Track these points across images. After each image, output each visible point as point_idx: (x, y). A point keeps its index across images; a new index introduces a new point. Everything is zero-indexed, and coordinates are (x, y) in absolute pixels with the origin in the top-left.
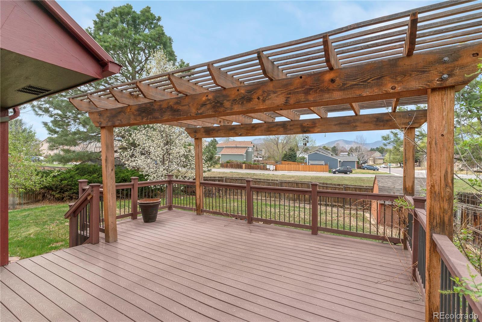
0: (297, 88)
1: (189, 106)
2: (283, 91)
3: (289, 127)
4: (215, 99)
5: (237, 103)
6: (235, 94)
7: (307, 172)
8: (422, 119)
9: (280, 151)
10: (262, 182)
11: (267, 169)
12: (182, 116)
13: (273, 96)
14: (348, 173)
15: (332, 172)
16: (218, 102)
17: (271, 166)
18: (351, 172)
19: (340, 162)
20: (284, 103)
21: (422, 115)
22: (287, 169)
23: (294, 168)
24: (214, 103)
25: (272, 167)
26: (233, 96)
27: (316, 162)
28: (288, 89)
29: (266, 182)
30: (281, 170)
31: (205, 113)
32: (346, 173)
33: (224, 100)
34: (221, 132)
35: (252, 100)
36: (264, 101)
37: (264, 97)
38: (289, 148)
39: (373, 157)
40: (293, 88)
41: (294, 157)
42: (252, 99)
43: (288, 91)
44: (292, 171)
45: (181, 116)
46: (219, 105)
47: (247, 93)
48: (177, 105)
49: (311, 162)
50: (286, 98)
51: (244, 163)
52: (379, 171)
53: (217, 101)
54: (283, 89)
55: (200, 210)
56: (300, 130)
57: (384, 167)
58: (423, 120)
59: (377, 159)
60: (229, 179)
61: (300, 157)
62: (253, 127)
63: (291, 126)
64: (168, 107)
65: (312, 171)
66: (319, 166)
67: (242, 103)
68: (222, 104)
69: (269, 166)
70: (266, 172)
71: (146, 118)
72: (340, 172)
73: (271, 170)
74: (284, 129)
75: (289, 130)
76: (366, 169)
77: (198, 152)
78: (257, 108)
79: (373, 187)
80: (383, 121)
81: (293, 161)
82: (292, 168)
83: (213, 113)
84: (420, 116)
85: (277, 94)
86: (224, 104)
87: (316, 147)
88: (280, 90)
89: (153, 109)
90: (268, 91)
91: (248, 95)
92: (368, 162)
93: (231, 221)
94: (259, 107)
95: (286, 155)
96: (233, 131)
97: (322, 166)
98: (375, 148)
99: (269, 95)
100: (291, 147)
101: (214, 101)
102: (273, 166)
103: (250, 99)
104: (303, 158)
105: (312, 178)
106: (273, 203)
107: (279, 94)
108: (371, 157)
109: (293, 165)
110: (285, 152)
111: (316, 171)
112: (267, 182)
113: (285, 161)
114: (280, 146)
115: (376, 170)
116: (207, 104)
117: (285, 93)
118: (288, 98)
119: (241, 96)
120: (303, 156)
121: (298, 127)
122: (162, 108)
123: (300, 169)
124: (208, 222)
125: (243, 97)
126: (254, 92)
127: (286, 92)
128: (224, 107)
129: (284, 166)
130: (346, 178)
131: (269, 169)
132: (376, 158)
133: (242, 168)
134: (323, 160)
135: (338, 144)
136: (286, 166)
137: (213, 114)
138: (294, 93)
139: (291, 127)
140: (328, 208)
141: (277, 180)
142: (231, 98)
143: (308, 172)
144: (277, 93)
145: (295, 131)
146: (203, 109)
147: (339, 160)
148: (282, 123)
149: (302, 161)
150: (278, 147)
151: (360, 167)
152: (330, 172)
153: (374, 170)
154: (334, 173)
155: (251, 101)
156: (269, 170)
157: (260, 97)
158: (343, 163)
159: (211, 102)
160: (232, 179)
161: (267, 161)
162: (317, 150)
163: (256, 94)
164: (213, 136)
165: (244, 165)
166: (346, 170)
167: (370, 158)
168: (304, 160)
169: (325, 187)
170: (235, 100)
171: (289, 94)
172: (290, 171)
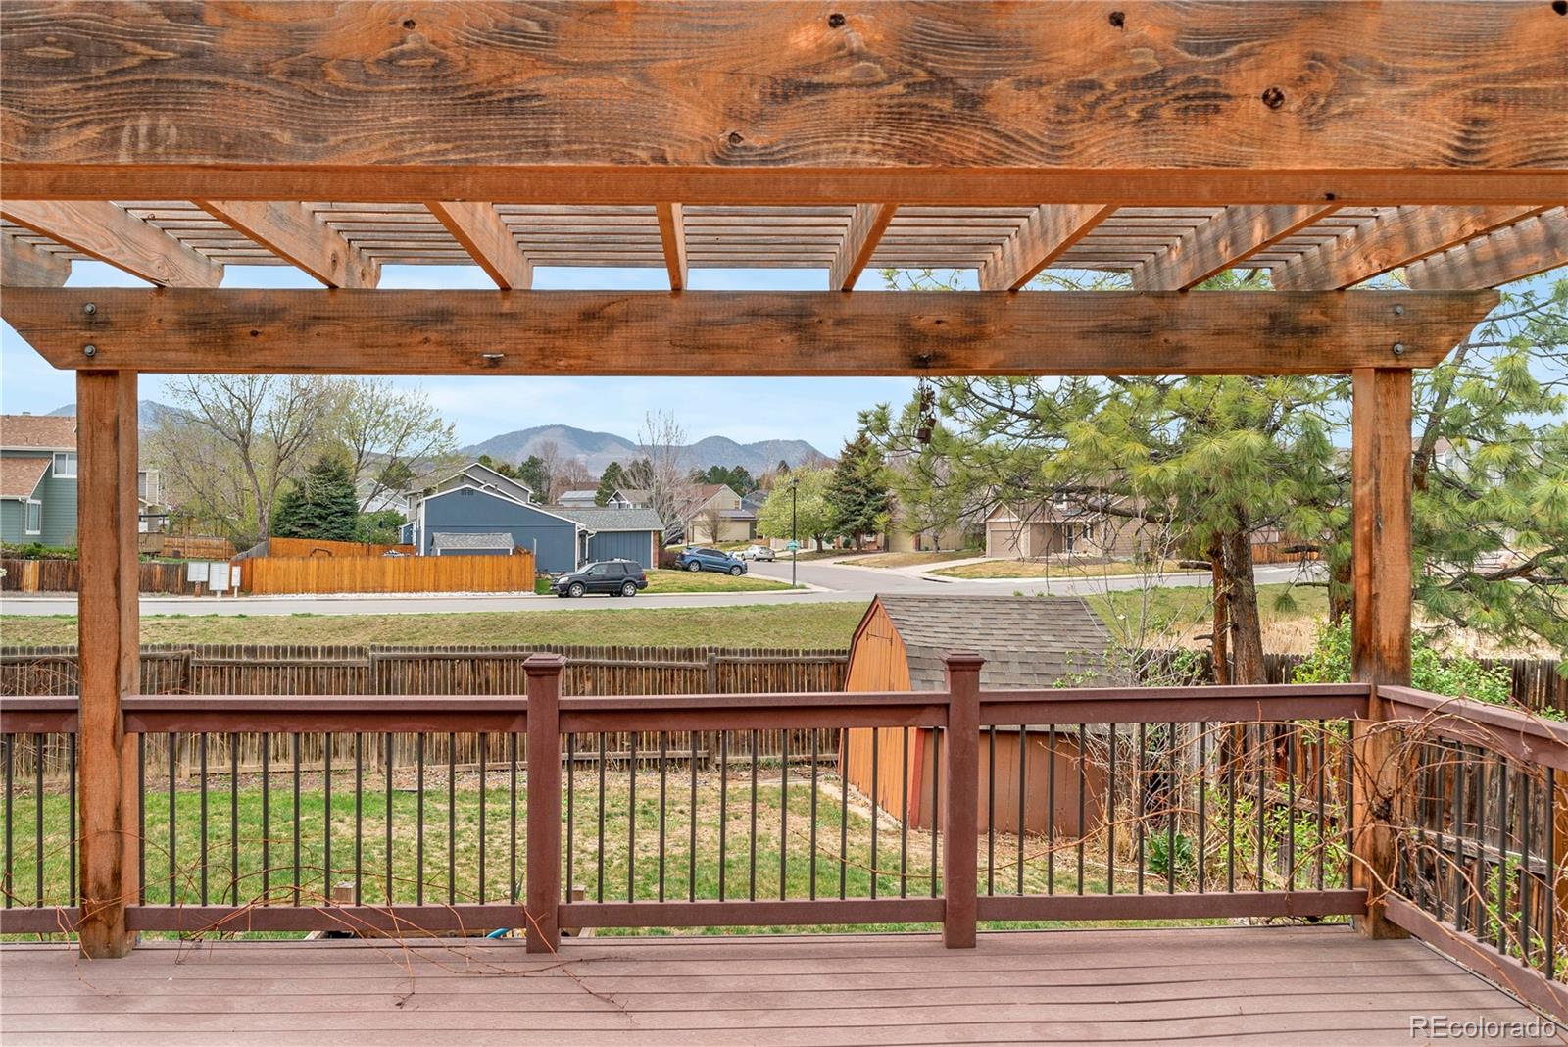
0: (1535, 73)
1: (645, 79)
2: (1445, 78)
3: (828, 331)
4: (916, 58)
5: (1101, 109)
6: (1090, 39)
7: (425, 595)
8: (1440, 333)
9: (264, 478)
10: (262, 665)
11: (188, 588)
12: (567, 154)
13: (1374, 94)
14: (629, 590)
15: (553, 592)
16: (938, 82)
17: (215, 566)
18: (640, 585)
19: (583, 535)
20: (1451, 153)
21: (1443, 317)
22: (312, 584)
23: (352, 574)
24: (898, 88)
25: (222, 574)
26: (1075, 57)
27: (472, 541)
28: (1475, 66)
29: (293, 665)
30: (277, 591)
31: (816, 155)
32: (616, 592)
33: (997, 75)
34: (332, 336)
35: (1224, 104)
36: (1313, 121)
37: (1314, 97)
38: (315, 463)
39: (708, 512)
40: (1511, 67)
41: (345, 513)
42: (1228, 97)
43: (1476, 81)
44: (341, 590)
45: (547, 155)
46: (946, 105)
47: (1187, 48)
48: (508, 59)
49: (445, 541)
50: (1464, 121)
51: (28, 555)
52: (748, 575)
53: (931, 72)
54: (1445, 64)
55: (120, 916)
56: (892, 351)
57: (758, 555)
58: (1445, 339)
59: (725, 520)
60: (30, 662)
61: (373, 517)
62: (589, 315)
63: (840, 323)
64: (391, 60)
65: (451, 590)
66: (487, 558)
67: (1147, 115)
68: (971, 102)
69: (204, 566)
70: (192, 607)
71: (91, 133)
72: (591, 587)
73: (214, 593)
74: (799, 339)
75: (829, 350)
76: (694, 567)
77: (106, 475)
78: (1263, 165)
79: (851, 652)
80: (1295, 331)
81: (342, 538)
82: (340, 575)
83: (890, 164)
84: (1433, 319)
85: (1403, 90)
86: (989, 108)
87: (453, 459)
88: (1430, 65)
89: (194, 54)
90: (1343, 59)
91: (1197, 63)
92: (690, 536)
93: (415, 960)
94: (1279, 159)
95: (293, 504)
96: (433, 336)
97: (503, 559)
98: (707, 469)
99: (1346, 85)
100: (324, 459)
101: (902, 74)
102: (226, 566)
103: (1204, 96)
104: (393, 521)
105: (466, 625)
106: (344, 788)
107: (1415, 89)
108: (701, 512)
109: (348, 561)
110: (287, 487)
111: (471, 589)
112: (299, 666)
113: (292, 534)
114: (261, 453)
115: (737, 571)
116: (832, 86)
117: (1458, 93)
118: (1476, 122)
119: (1142, 66)
120: (390, 506)
121: (886, 331)
122: (319, 62)
123: (389, 582)
124: (238, 1004)
125: (1153, 76)
126: (1249, 54)
127: (1464, 83)
128: (988, 123)
129: (295, 563)
130: (630, 618)
131: (205, 585)
132: (723, 514)
133: (18, 589)
134: (504, 529)
135: (549, 448)
136: (306, 567)
137: (892, 171)
138: (1516, 99)
139: (840, 331)
140: (641, 778)
141: (360, 651)
142: (1055, 69)
143: (432, 595)
144: (1404, 82)
145: (866, 353)
146: (795, 117)
147: (580, 526)
148: (787, 302)
149: (388, 534)
150: (246, 459)
151: (668, 562)
152: (540, 588)
153: (729, 573)
154: (565, 592)
155: (1217, 110)
156: (204, 589)
157: (1287, 92)
158: (599, 544)
159: (869, 72)
160: (55, 662)
161: (177, 541)
162: (463, 478)
163: (1259, 67)
164: (259, 358)
165: (31, 569)
166: (618, 574)
167: (699, 518)
168: (397, 531)
169: (621, 668)
170: (1091, 86)
171: (1486, 100)
172: (333, 591)
